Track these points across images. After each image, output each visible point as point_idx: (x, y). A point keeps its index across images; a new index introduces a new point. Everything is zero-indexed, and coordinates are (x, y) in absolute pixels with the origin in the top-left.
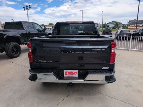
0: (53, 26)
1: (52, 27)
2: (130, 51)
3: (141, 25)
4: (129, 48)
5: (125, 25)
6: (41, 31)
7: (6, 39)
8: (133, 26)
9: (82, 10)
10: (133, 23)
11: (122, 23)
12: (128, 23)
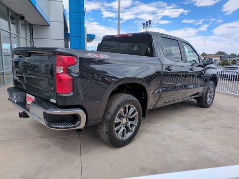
0: (221, 57)
1: (219, 59)
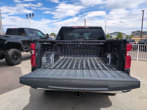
0: (55, 36)
2: (137, 60)
3: (145, 36)
4: (137, 58)
5: (128, 36)
6: (44, 38)
7: (6, 45)
8: (137, 36)
9: (85, 20)
10: (137, 34)
11: (125, 34)
12: (131, 34)
